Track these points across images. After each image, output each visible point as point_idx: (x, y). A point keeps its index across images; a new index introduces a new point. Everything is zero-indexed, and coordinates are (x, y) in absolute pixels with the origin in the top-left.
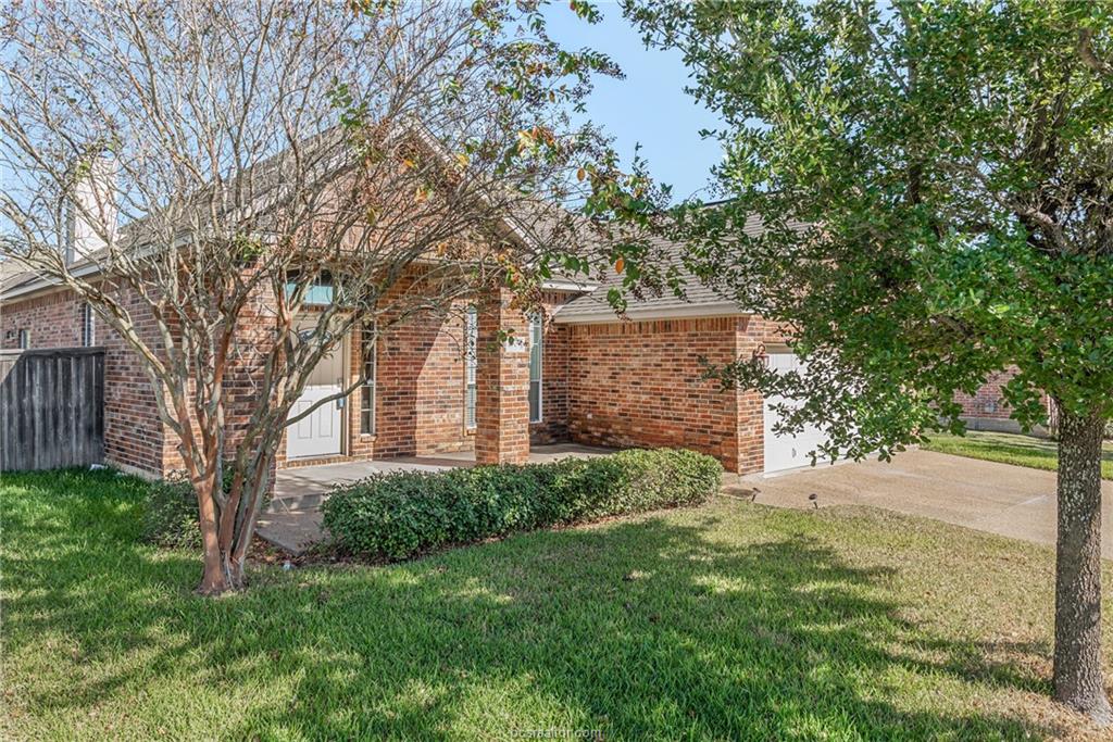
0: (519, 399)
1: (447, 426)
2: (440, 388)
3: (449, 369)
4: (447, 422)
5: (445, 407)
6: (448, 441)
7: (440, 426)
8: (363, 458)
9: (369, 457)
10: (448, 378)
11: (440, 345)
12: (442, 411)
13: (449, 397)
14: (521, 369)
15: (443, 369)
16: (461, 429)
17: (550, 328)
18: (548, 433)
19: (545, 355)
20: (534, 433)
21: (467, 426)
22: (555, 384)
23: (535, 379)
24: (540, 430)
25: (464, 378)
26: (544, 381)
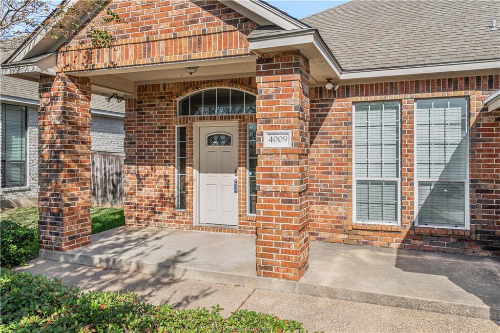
0: (283, 201)
1: (329, 217)
2: (321, 182)
3: (331, 164)
4: (329, 214)
5: (327, 199)
6: (332, 231)
7: (322, 216)
8: (248, 233)
9: (252, 233)
10: (330, 173)
11: (322, 142)
12: (323, 203)
13: (331, 191)
14: (285, 167)
15: (324, 164)
16: (345, 222)
17: (479, 118)
18: (478, 243)
19: (472, 151)
20: (452, 240)
21: (354, 220)
22: (490, 186)
23: (454, 177)
24: (461, 239)
25: (349, 173)
26: (472, 181)
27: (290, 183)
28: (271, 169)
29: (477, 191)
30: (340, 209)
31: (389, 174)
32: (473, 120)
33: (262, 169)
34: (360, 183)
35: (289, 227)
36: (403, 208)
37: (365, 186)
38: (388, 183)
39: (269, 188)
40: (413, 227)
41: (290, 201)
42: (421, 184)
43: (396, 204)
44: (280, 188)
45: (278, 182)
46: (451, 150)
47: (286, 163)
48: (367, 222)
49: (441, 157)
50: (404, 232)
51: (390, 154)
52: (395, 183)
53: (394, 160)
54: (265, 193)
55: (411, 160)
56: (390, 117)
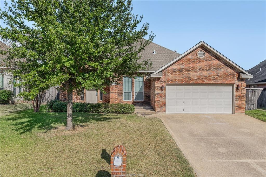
16: (121, 101)
17: (145, 81)
18: (145, 103)
19: (144, 87)
20: (141, 103)
21: (123, 100)
22: (147, 93)
23: (141, 91)
24: (142, 102)
25: (122, 91)
26: (144, 92)
27: (116, 91)
28: (113, 89)
29: (145, 94)
30: (120, 98)
31: (130, 91)
32: (144, 81)
33: (111, 89)
34: (124, 93)
35: (116, 98)
36: (132, 97)
37: (125, 93)
38: (130, 93)
39: (112, 92)
40: (134, 101)
41: (116, 94)
42: (136, 93)
43: (131, 97)
44: (114, 92)
45: (114, 91)
46: (141, 86)
47: (115, 88)
48: (126, 101)
49: (139, 87)
50: (132, 102)
51: (130, 87)
52: (131, 93)
53: (131, 88)
54: (112, 93)
55: (134, 88)
56: (130, 79)
